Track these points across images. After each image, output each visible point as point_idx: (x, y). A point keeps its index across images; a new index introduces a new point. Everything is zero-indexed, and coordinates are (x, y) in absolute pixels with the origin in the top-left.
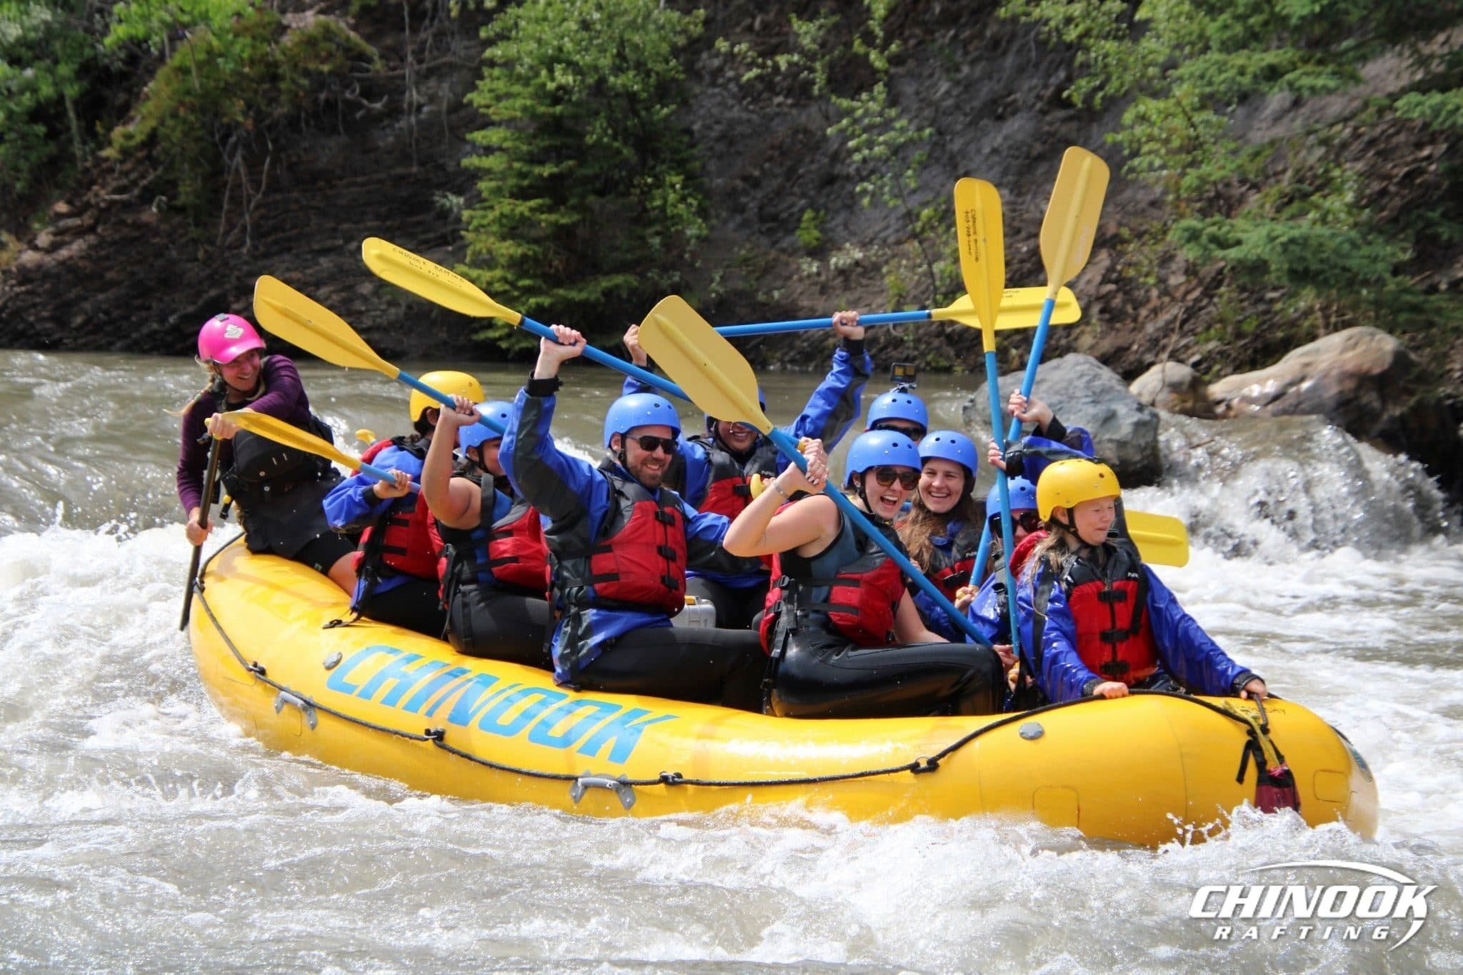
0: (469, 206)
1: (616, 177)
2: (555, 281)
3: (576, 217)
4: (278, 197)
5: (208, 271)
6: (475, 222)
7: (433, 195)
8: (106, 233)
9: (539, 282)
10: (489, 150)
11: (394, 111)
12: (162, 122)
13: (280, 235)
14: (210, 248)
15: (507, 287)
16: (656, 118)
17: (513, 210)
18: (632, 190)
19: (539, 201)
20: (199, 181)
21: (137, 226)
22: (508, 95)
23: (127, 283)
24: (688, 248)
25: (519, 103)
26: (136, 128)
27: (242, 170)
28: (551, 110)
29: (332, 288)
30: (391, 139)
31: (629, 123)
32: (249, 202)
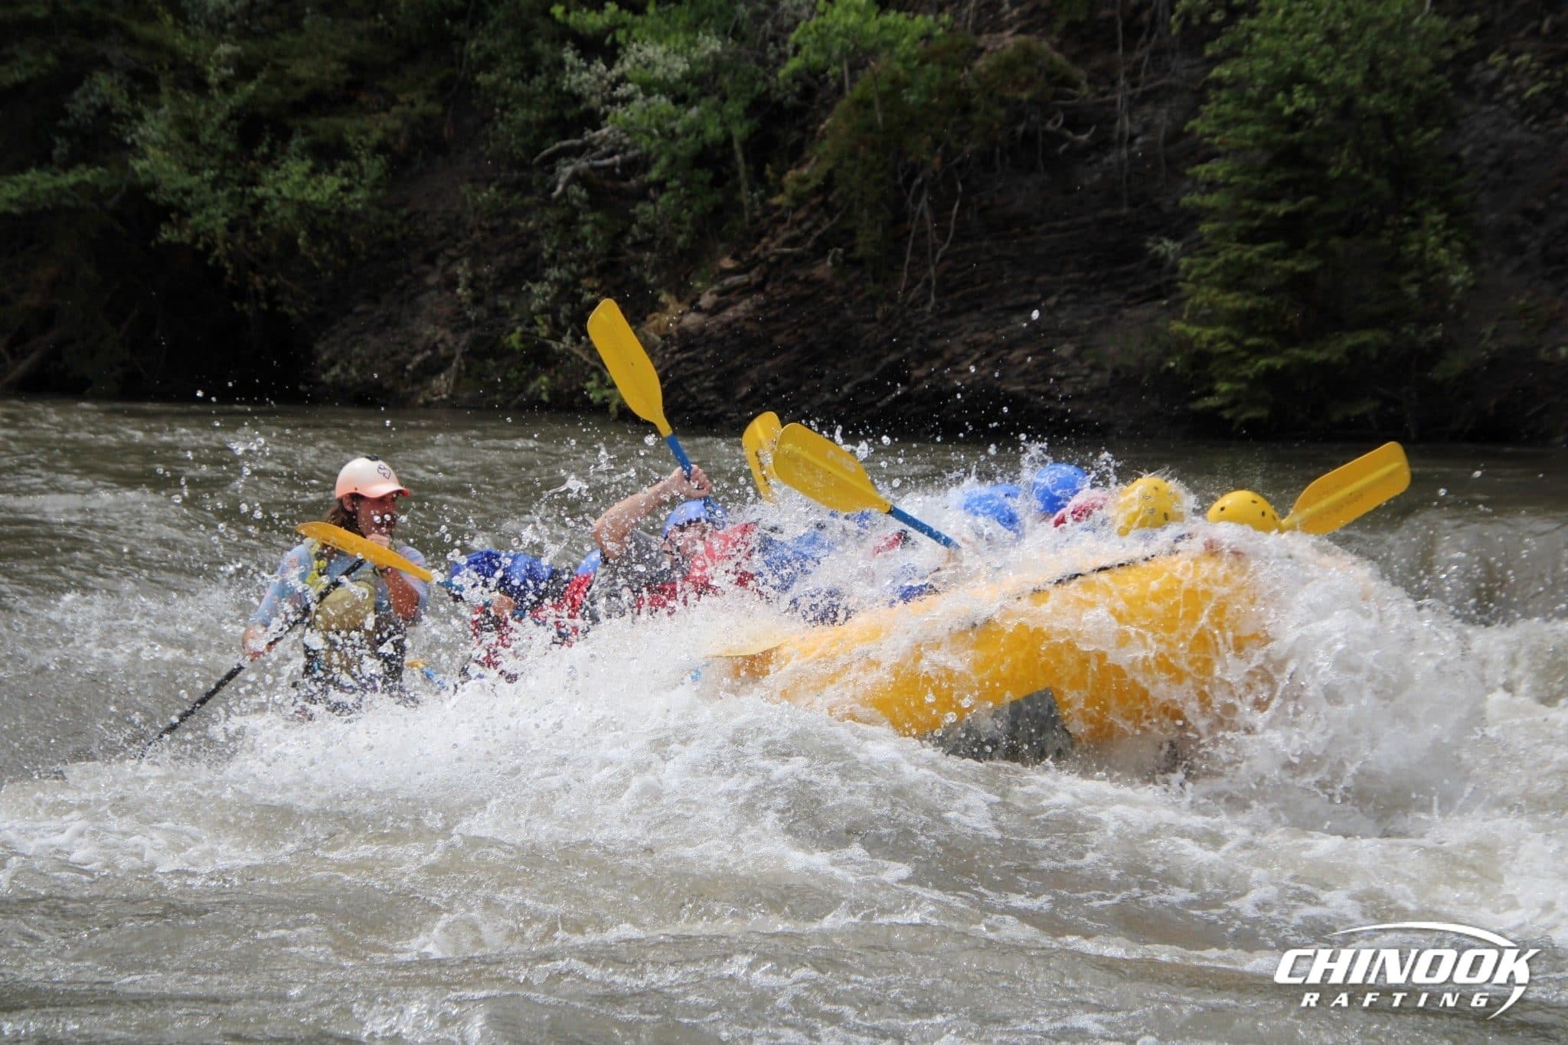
0: (1187, 252)
1: (1365, 216)
2: (1290, 339)
3: (1316, 263)
4: (967, 246)
5: (887, 334)
6: (1195, 272)
7: (1145, 241)
8: (775, 292)
9: (1270, 341)
10: (1212, 186)
11: (1102, 144)
12: (840, 165)
13: (969, 290)
14: (892, 307)
15: (1231, 347)
16: (1416, 144)
17: (1240, 257)
18: (1384, 232)
19: (1273, 245)
20: (880, 229)
21: (808, 282)
22: (1239, 121)
23: (797, 348)
24: (1453, 297)
25: (1251, 129)
26: (810, 171)
27: (928, 216)
28: (1291, 137)
29: (1027, 351)
30: (1098, 176)
31: (1384, 151)
32: (935, 253)
